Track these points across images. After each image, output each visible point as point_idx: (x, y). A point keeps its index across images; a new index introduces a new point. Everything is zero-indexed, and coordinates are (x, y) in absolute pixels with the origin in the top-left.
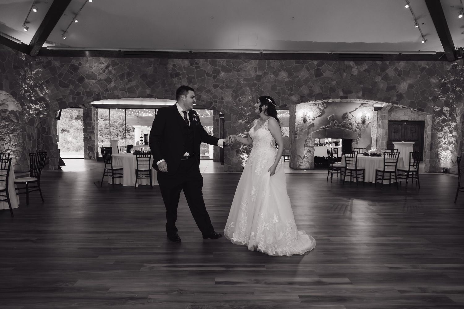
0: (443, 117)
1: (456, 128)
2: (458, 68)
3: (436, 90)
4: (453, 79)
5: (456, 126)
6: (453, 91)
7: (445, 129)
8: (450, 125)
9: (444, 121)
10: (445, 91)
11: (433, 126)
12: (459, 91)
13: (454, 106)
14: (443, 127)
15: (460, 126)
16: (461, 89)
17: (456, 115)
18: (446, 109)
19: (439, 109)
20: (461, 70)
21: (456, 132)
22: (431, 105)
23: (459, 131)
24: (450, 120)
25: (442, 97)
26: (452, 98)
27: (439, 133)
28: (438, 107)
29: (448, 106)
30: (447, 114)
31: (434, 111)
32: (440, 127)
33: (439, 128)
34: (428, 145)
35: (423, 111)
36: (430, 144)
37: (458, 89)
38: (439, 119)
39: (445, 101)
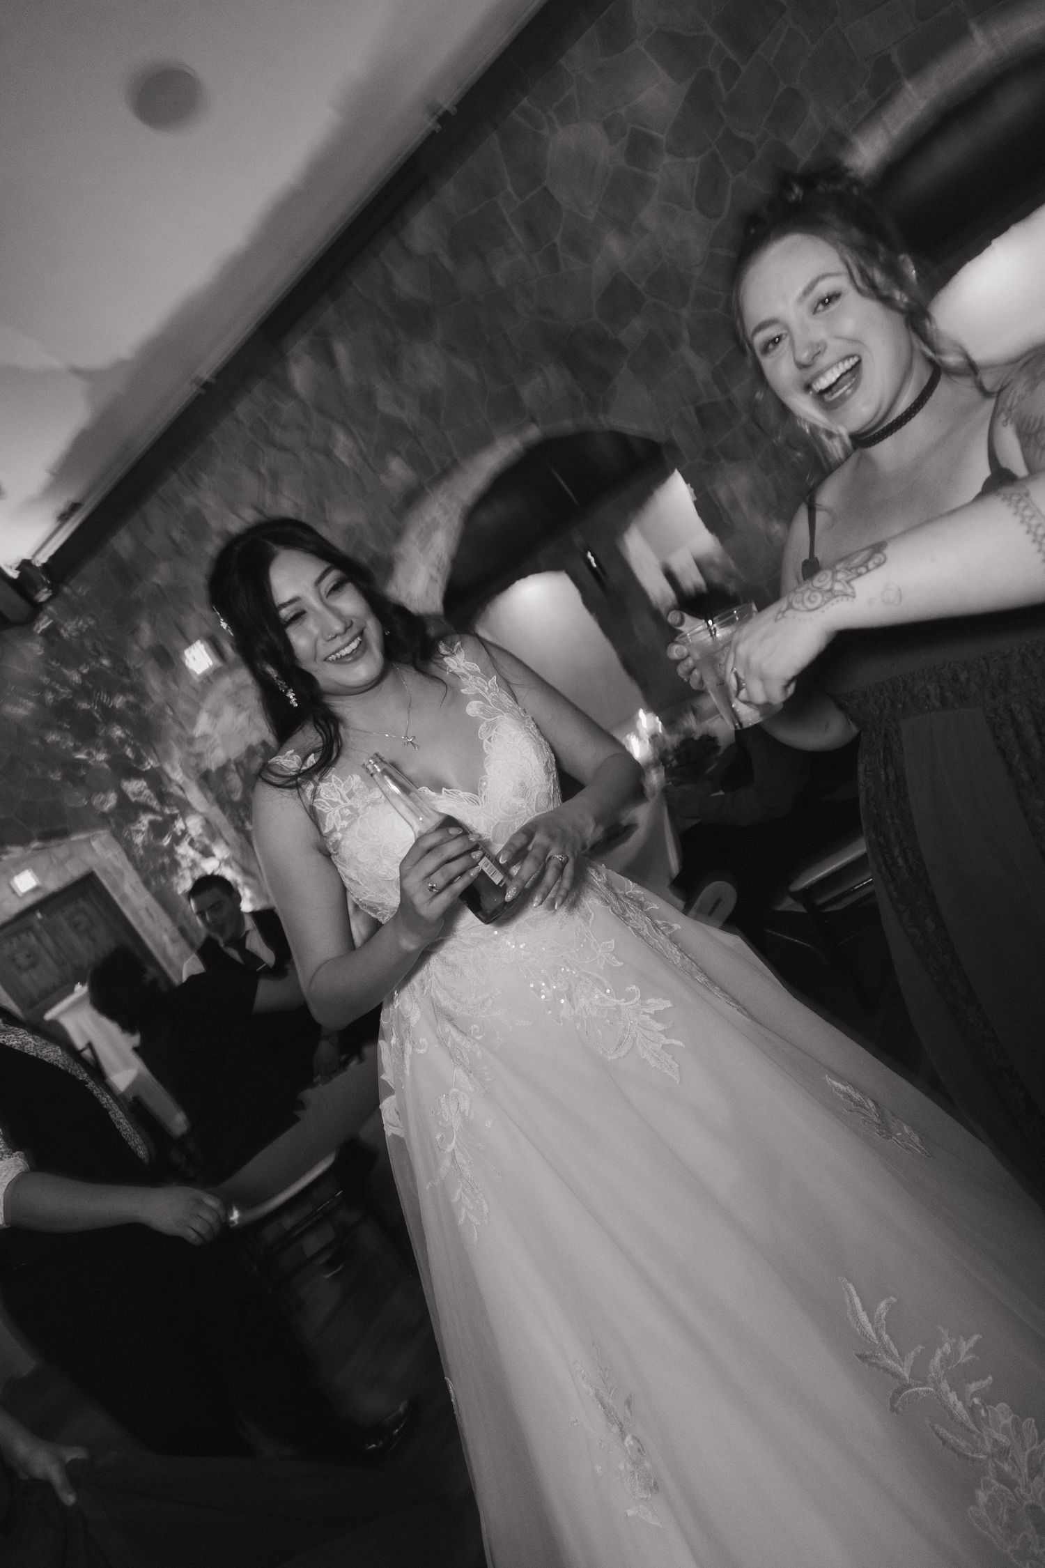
0: (145, 820)
1: (212, 831)
2: (65, 635)
3: (52, 737)
4: (76, 678)
5: (208, 824)
6: (111, 716)
7: (183, 857)
8: (185, 832)
9: (160, 829)
10: (86, 731)
11: (138, 864)
12: (129, 705)
13: (150, 764)
14: (170, 851)
15: (219, 818)
16: (131, 698)
17: (181, 788)
18: (134, 787)
19: (112, 800)
20: (82, 635)
21: (223, 845)
22: (75, 799)
23: (230, 833)
24: (173, 818)
25: (89, 754)
26: (123, 742)
27: (175, 880)
28: (105, 791)
29: (133, 772)
30: (151, 804)
31: (104, 816)
32: (162, 855)
33: (163, 864)
34: (173, 941)
35: (63, 834)
36: (177, 934)
37: (119, 702)
38: (138, 831)
39: (107, 761)
